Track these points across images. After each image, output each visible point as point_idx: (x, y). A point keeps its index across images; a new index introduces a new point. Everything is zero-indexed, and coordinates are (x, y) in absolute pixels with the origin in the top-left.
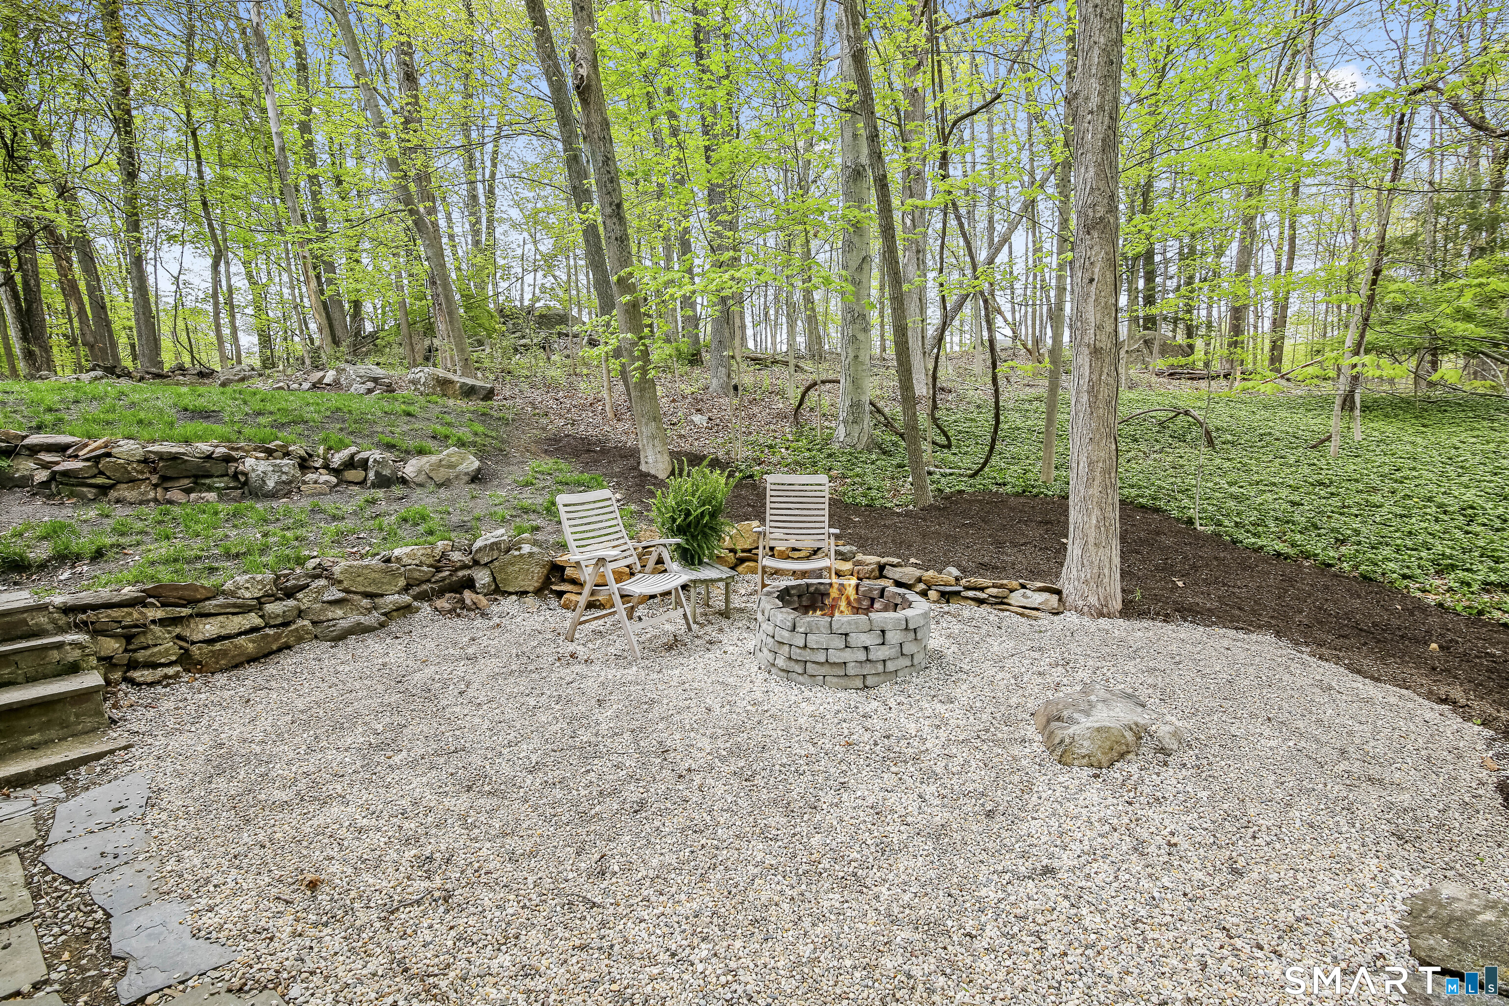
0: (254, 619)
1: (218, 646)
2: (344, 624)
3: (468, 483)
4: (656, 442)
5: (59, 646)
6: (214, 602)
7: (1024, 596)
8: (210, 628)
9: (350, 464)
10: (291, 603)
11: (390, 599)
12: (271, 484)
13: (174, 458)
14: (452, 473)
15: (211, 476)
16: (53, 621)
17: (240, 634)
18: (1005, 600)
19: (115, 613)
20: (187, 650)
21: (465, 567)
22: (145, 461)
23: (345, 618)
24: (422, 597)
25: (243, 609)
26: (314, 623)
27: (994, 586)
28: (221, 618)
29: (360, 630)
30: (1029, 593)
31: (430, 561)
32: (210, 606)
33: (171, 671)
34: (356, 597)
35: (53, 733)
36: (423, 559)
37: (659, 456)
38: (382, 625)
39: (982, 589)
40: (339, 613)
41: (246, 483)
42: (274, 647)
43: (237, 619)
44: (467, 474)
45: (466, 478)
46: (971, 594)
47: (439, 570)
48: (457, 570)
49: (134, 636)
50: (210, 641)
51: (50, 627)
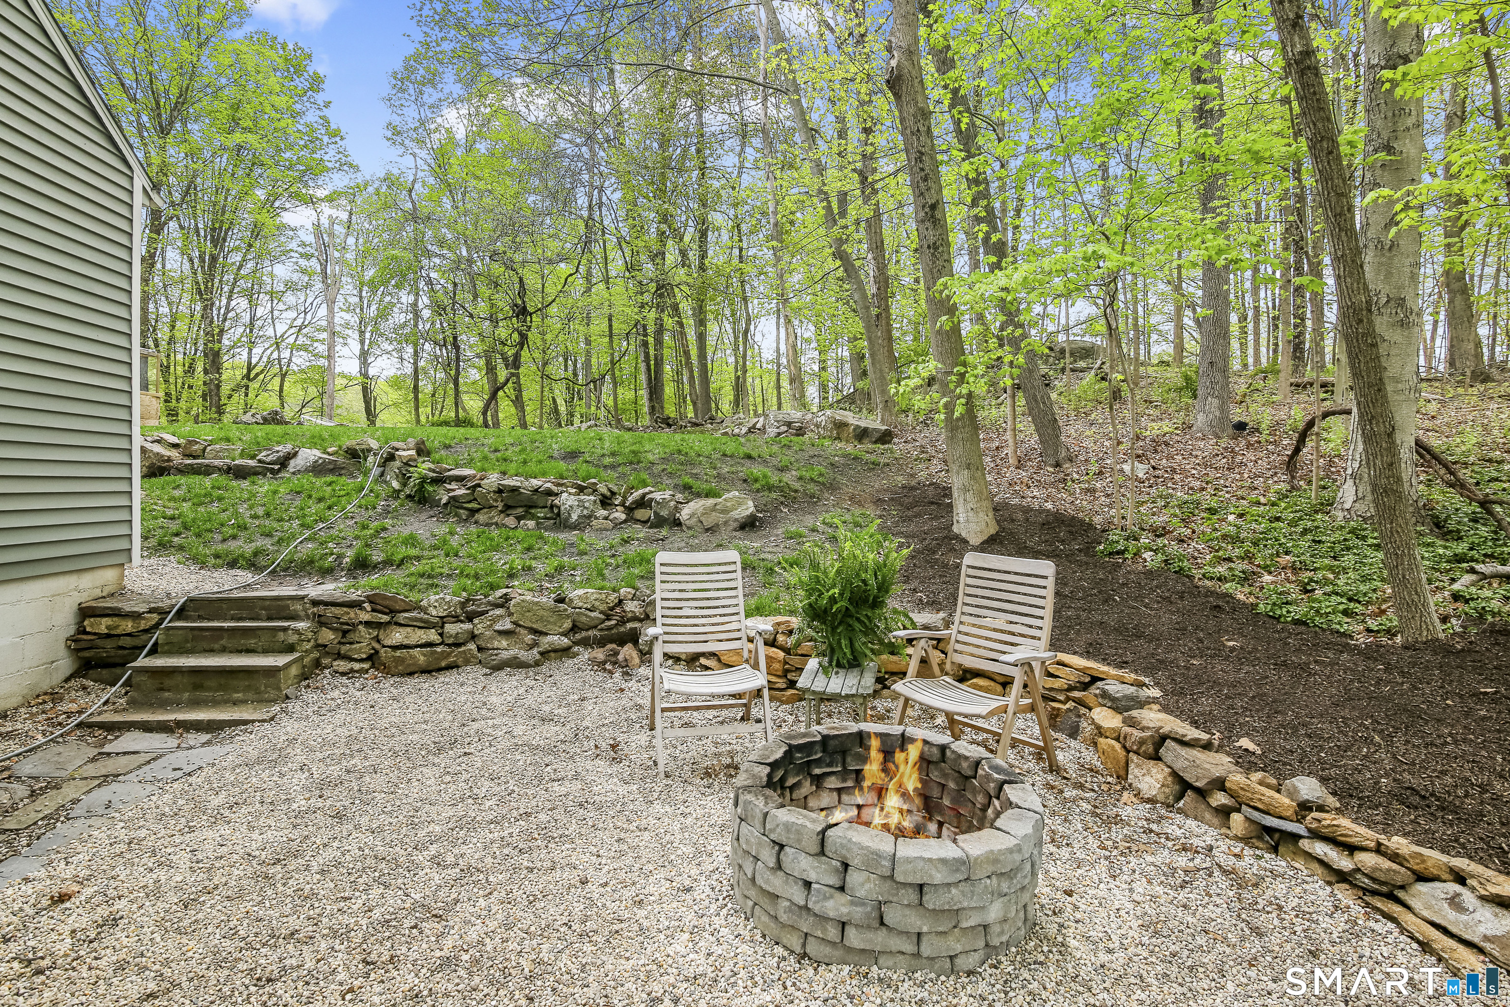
0: (432, 636)
1: (398, 653)
2: (505, 655)
3: (735, 530)
4: (969, 496)
5: (285, 629)
6: (406, 615)
7: (1454, 902)
8: (397, 636)
9: (642, 503)
10: (467, 626)
11: (549, 638)
12: (574, 517)
13: (514, 490)
14: (722, 518)
15: (536, 507)
16: (305, 610)
17: (417, 646)
18: (1401, 894)
19: (337, 611)
20: (377, 652)
21: (635, 619)
22: (500, 491)
23: (507, 649)
24: (585, 643)
25: (427, 625)
26: (480, 649)
27: (1379, 849)
28: (409, 629)
29: (516, 664)
30: (1468, 898)
31: (603, 607)
32: (402, 617)
33: (357, 666)
34: (523, 631)
35: (250, 695)
36: (597, 604)
37: (971, 514)
38: (537, 664)
39: (1352, 849)
40: (504, 643)
41: (558, 514)
42: (443, 664)
43: (420, 633)
44: (736, 520)
45: (736, 525)
46: (1320, 849)
47: (608, 618)
48: (629, 621)
49: (348, 631)
50: (395, 648)
51: (302, 614)
